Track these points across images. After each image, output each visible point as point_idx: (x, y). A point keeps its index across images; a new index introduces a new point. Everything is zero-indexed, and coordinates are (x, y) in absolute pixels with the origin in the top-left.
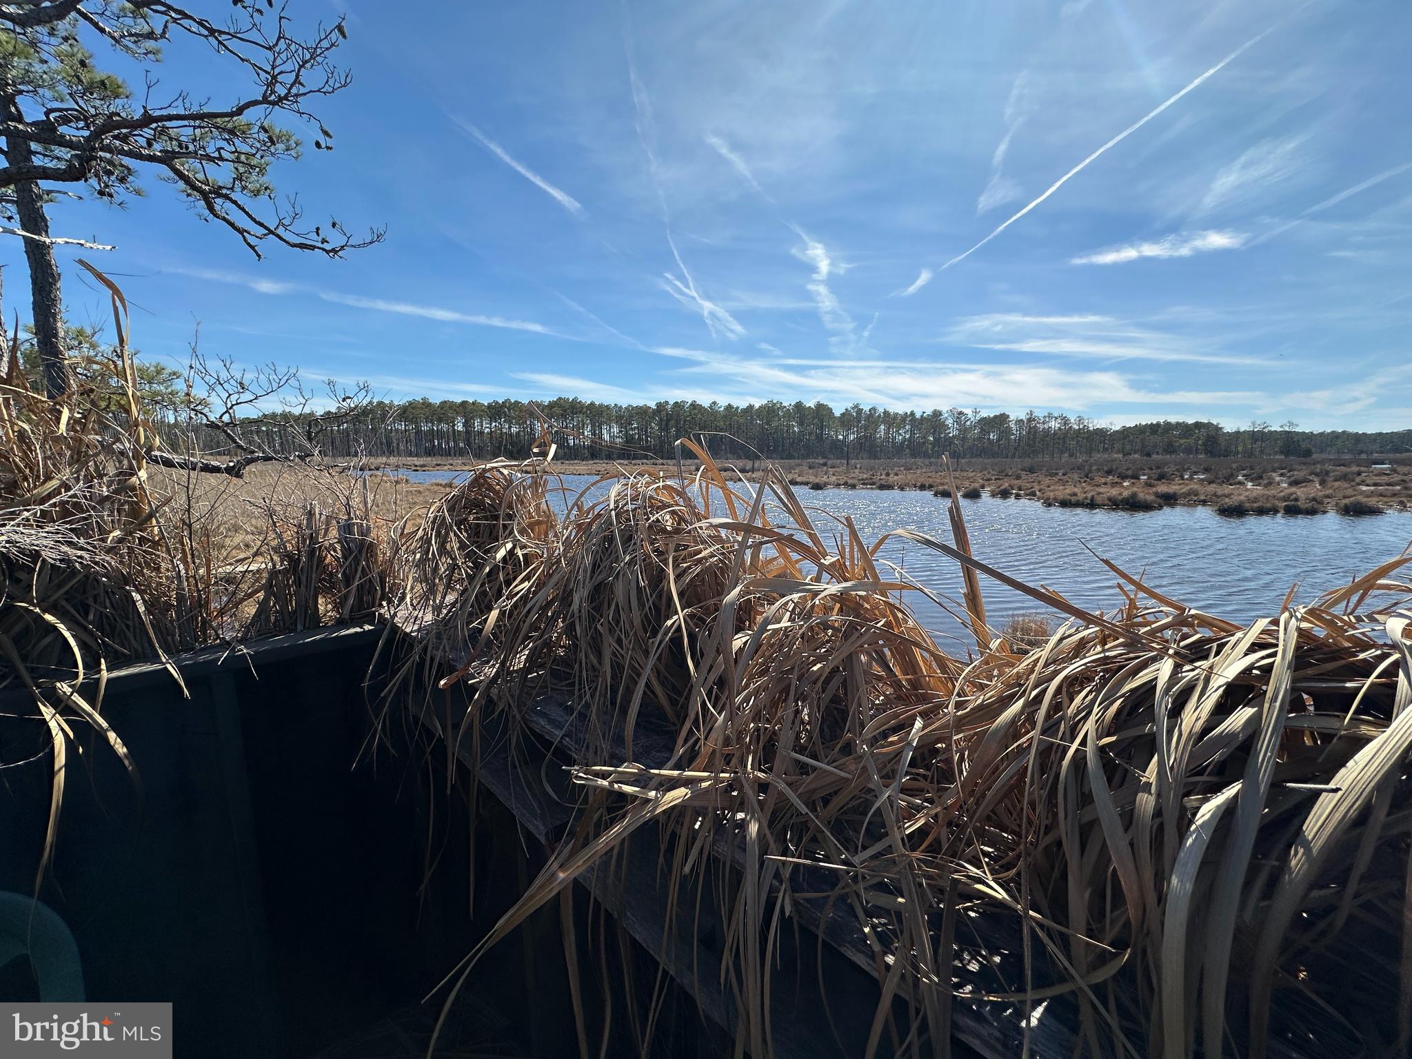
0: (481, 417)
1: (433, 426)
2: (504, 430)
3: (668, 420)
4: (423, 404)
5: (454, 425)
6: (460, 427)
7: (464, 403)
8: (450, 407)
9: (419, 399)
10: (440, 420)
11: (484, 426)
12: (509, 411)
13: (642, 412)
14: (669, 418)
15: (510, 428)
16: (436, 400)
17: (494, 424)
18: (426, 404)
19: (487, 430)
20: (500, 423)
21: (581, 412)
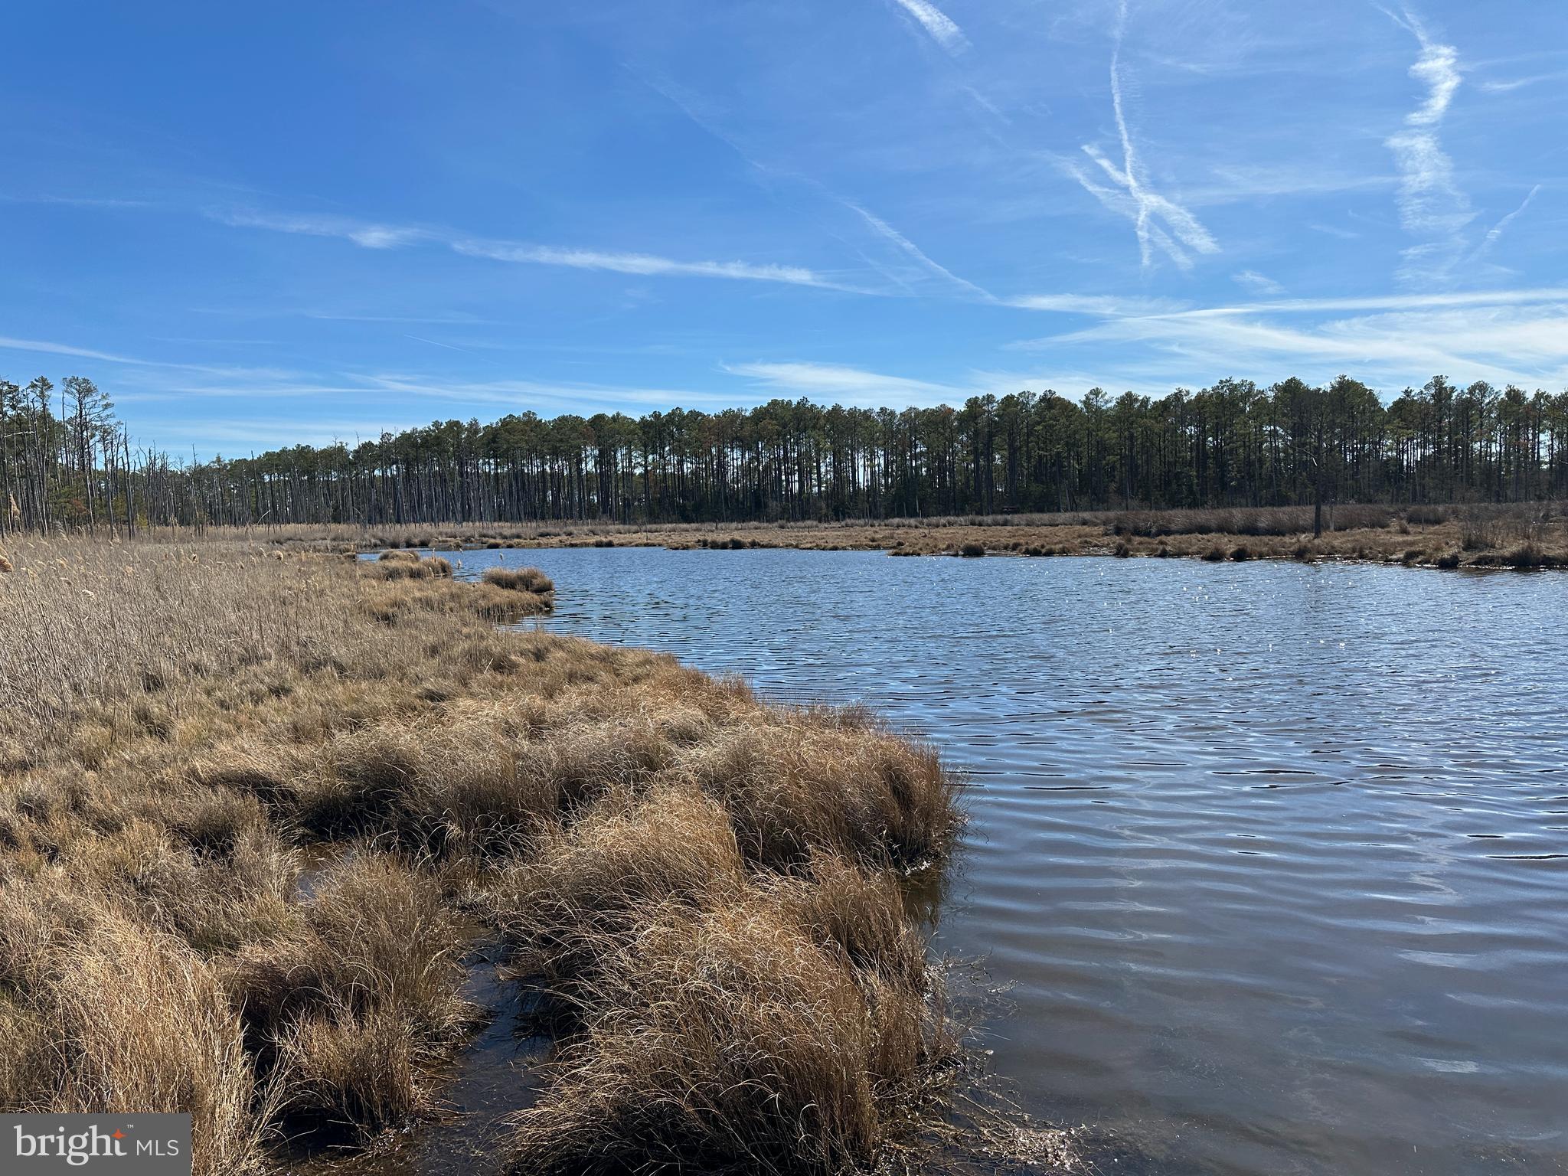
0: (628, 444)
1: (543, 464)
2: (670, 470)
3: (991, 435)
4: (526, 423)
5: (579, 462)
6: (590, 466)
7: (599, 419)
8: (573, 429)
9: (518, 414)
10: (556, 454)
11: (634, 462)
12: (679, 429)
13: (937, 421)
14: (994, 428)
15: (681, 463)
16: (547, 415)
17: (650, 457)
18: (530, 423)
19: (638, 471)
20: (662, 456)
21: (814, 427)
